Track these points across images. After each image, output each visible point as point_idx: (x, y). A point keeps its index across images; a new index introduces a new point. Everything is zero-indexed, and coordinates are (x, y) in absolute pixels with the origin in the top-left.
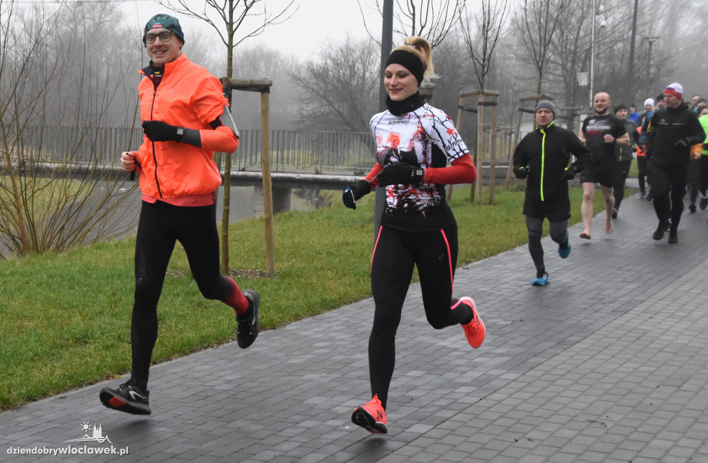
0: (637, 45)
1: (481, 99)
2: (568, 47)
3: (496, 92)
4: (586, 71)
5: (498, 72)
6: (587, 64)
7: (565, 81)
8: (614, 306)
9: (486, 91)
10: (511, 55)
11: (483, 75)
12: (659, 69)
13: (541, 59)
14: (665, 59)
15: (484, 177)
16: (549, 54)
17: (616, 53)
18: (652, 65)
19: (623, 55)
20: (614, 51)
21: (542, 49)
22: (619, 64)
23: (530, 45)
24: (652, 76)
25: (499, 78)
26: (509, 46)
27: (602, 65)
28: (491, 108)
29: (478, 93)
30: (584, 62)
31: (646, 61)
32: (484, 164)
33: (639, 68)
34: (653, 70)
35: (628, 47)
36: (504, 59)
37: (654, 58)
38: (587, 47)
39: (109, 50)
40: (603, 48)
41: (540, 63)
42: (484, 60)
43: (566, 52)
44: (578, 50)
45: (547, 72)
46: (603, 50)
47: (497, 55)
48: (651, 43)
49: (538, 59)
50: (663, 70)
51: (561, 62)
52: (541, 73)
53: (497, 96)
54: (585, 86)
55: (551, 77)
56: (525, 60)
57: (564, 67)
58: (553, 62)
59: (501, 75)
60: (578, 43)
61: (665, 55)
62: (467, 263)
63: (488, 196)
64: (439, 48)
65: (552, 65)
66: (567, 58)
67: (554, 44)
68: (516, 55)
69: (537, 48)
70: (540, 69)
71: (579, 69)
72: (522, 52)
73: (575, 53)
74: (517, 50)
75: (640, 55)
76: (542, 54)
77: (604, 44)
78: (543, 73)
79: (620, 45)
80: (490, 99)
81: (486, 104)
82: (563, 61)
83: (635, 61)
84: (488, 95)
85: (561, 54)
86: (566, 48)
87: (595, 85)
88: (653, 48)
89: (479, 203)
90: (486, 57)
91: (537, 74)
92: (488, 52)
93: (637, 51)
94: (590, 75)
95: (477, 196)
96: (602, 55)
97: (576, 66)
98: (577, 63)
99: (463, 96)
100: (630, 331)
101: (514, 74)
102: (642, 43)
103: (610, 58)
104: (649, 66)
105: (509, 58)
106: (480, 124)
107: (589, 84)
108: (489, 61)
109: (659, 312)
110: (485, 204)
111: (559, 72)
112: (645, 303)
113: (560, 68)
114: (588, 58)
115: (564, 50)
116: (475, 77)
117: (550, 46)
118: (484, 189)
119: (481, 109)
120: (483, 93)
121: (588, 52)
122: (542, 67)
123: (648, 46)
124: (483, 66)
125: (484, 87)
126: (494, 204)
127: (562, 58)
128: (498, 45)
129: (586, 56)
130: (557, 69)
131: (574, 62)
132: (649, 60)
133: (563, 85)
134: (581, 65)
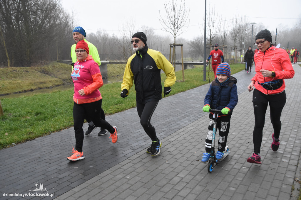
0: (253, 36)
1: (224, 47)
5: (227, 42)
9: (225, 45)
22: (250, 40)
26: (229, 37)
28: (225, 49)
30: (243, 40)
36: (228, 39)
39: (152, 39)
40: (247, 37)
49: (234, 39)
55: (237, 43)
56: (232, 39)
57: (240, 41)
60: (242, 36)
64: (216, 37)
65: (237, 40)
68: (230, 39)
69: (234, 37)
70: (235, 41)
72: (232, 38)
73: (241, 38)
79: (250, 37)
80: (226, 47)
81: (225, 48)
85: (239, 38)
91: (234, 42)
92: (225, 37)
93: (253, 38)
94: (244, 42)
101: (230, 42)
102: (254, 36)
103: (248, 39)
106: (224, 52)
107: (244, 44)
111: (239, 42)
114: (244, 39)
116: (223, 43)
117: (237, 37)
119: (224, 49)
121: (244, 38)
124: (224, 40)
128: (227, 36)
131: (241, 40)
133: (239, 44)
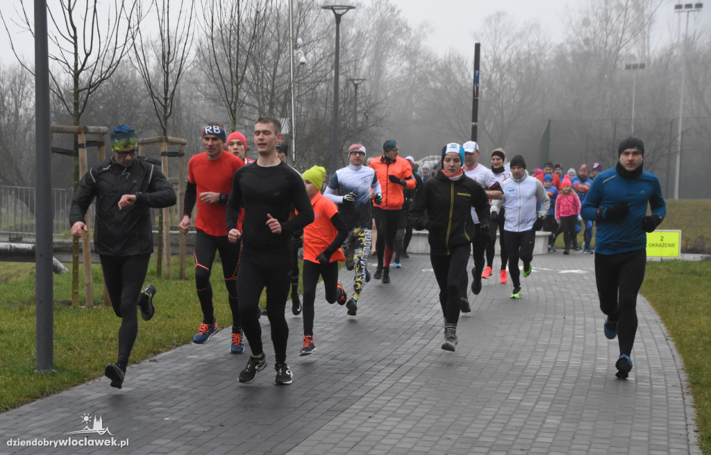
0: (341, 87)
1: (165, 148)
2: (265, 86)
3: (183, 140)
4: (286, 117)
5: (184, 113)
6: (287, 107)
8: (329, 404)
9: (170, 138)
10: (199, 93)
11: (166, 118)
12: (367, 117)
13: (234, 100)
14: (373, 106)
15: (172, 245)
16: (243, 94)
17: (319, 95)
18: (359, 112)
19: (327, 99)
20: (316, 93)
21: (235, 87)
22: (323, 109)
23: (220, 82)
24: (360, 125)
25: (185, 122)
26: (196, 83)
27: (304, 110)
28: (177, 160)
29: (161, 141)
30: (284, 106)
31: (352, 107)
32: (172, 228)
33: (345, 116)
34: (360, 118)
35: (332, 89)
36: (191, 98)
37: (361, 103)
38: (285, 87)
40: (304, 89)
41: (233, 105)
42: (166, 99)
43: (262, 92)
44: (276, 91)
45: (242, 117)
46: (304, 92)
47: (182, 92)
48: (356, 86)
49: (230, 99)
50: (370, 117)
51: (257, 105)
52: (234, 118)
53: (183, 144)
54: (286, 135)
56: (215, 100)
57: (261, 110)
58: (249, 105)
59: (188, 118)
60: (276, 82)
61: (373, 101)
62: (156, 353)
63: (177, 268)
64: (111, 81)
65: (247, 108)
66: (263, 100)
67: (248, 82)
68: (205, 94)
69: (229, 88)
70: (233, 112)
71: (278, 114)
72: (212, 90)
73: (273, 94)
74: (205, 88)
75: (345, 100)
76: (235, 95)
77: (306, 83)
78: (237, 118)
79: (323, 86)
80: (176, 149)
81: (171, 155)
82: (259, 104)
83: (341, 106)
84: (172, 143)
85: (256, 94)
86: (262, 88)
87: (296, 134)
88: (359, 91)
89: (168, 277)
90: (169, 96)
91: (229, 119)
92: (171, 89)
93: (341, 95)
94: (291, 121)
95: (164, 269)
96: (303, 98)
97: (275, 110)
98: (275, 106)
99: (142, 143)
100: (348, 435)
101: (204, 117)
102: (347, 85)
103: (312, 102)
104: (355, 113)
105: (197, 98)
107: (291, 132)
108: (172, 100)
109: (379, 410)
110: (174, 279)
112: (363, 399)
113: (257, 112)
114: (287, 101)
115: (260, 91)
116: (157, 120)
117: (244, 84)
118: (174, 259)
119: (165, 160)
120: (167, 141)
121: (288, 92)
122: (235, 111)
123: (353, 89)
124: (165, 107)
125: (169, 132)
126: (187, 279)
127: (258, 100)
128: (182, 81)
129: (285, 98)
130: (254, 114)
131: (272, 105)
132: (356, 108)
134: (280, 108)
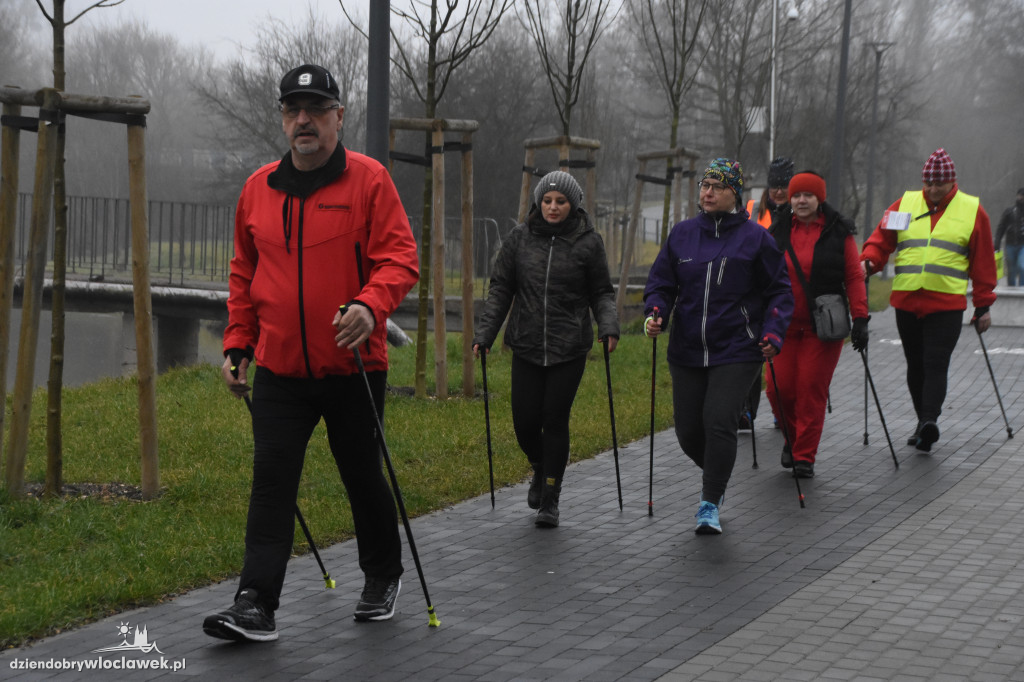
1: (565, 154)
2: (730, 57)
3: (594, 142)
4: (761, 106)
5: (600, 100)
6: (764, 89)
7: (725, 124)
8: (808, 558)
9: (574, 138)
10: (625, 69)
11: (569, 107)
12: (895, 106)
13: (677, 78)
14: (906, 86)
16: (691, 68)
17: (818, 70)
18: (882, 97)
19: (829, 76)
20: (813, 68)
21: (679, 58)
22: (822, 92)
23: (656, 51)
24: (882, 118)
25: (602, 114)
26: (620, 51)
27: (791, 93)
28: (583, 172)
29: (559, 143)
30: (759, 88)
31: (871, 88)
33: (859, 102)
34: (884, 107)
35: (836, 60)
36: (612, 76)
37: (885, 82)
38: (763, 58)
40: (793, 60)
41: (675, 88)
42: (570, 78)
43: (725, 65)
44: (747, 63)
45: (691, 105)
46: (794, 65)
47: (599, 67)
48: (879, 55)
49: (671, 77)
50: (902, 107)
51: (716, 87)
52: (676, 108)
53: (594, 148)
54: (760, 134)
55: (699, 114)
56: (649, 80)
57: (722, 95)
58: (702, 86)
59: (607, 108)
60: (748, 49)
61: (906, 79)
65: (701, 91)
66: (727, 79)
67: (701, 48)
68: (635, 69)
69: (670, 59)
70: (675, 99)
71: (749, 100)
72: (644, 63)
73: (741, 70)
74: (635, 60)
75: (860, 77)
76: (679, 70)
77: (795, 53)
78: (681, 108)
80: (582, 155)
81: (574, 164)
82: (720, 84)
83: (851, 88)
84: (577, 146)
85: (716, 69)
86: (726, 59)
87: (777, 133)
88: (886, 63)
90: (574, 71)
91: (669, 110)
92: (579, 60)
93: (854, 70)
94: (768, 111)
96: (791, 74)
97: (743, 95)
98: (745, 88)
99: (531, 147)
100: (836, 608)
101: (632, 106)
102: (864, 54)
103: (805, 81)
104: (876, 99)
105: (621, 75)
107: (768, 130)
108: (579, 79)
109: (890, 570)
111: (714, 104)
112: (863, 553)
113: (716, 97)
114: (764, 80)
115: (722, 64)
116: (555, 110)
117: (696, 54)
120: (569, 143)
121: (766, 67)
122: (678, 95)
123: (874, 59)
124: (568, 90)
127: (719, 79)
129: (761, 75)
130: (710, 100)
131: (739, 86)
132: (876, 88)
133: (721, 129)
134: (752, 91)
